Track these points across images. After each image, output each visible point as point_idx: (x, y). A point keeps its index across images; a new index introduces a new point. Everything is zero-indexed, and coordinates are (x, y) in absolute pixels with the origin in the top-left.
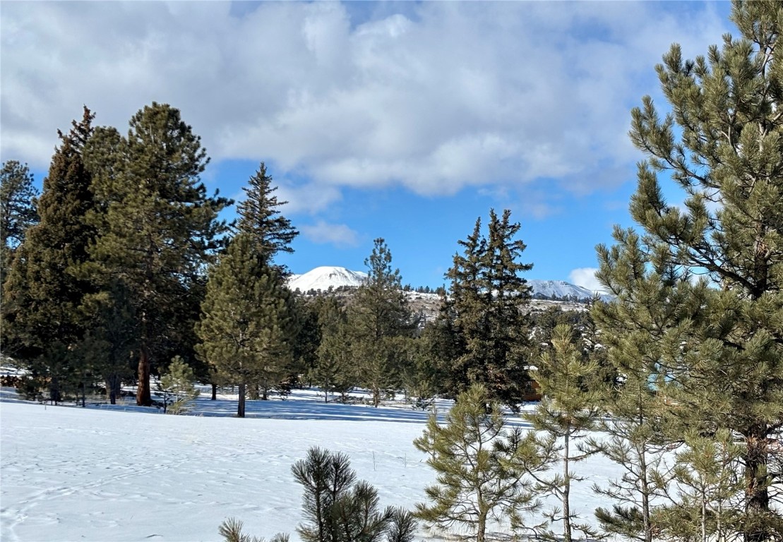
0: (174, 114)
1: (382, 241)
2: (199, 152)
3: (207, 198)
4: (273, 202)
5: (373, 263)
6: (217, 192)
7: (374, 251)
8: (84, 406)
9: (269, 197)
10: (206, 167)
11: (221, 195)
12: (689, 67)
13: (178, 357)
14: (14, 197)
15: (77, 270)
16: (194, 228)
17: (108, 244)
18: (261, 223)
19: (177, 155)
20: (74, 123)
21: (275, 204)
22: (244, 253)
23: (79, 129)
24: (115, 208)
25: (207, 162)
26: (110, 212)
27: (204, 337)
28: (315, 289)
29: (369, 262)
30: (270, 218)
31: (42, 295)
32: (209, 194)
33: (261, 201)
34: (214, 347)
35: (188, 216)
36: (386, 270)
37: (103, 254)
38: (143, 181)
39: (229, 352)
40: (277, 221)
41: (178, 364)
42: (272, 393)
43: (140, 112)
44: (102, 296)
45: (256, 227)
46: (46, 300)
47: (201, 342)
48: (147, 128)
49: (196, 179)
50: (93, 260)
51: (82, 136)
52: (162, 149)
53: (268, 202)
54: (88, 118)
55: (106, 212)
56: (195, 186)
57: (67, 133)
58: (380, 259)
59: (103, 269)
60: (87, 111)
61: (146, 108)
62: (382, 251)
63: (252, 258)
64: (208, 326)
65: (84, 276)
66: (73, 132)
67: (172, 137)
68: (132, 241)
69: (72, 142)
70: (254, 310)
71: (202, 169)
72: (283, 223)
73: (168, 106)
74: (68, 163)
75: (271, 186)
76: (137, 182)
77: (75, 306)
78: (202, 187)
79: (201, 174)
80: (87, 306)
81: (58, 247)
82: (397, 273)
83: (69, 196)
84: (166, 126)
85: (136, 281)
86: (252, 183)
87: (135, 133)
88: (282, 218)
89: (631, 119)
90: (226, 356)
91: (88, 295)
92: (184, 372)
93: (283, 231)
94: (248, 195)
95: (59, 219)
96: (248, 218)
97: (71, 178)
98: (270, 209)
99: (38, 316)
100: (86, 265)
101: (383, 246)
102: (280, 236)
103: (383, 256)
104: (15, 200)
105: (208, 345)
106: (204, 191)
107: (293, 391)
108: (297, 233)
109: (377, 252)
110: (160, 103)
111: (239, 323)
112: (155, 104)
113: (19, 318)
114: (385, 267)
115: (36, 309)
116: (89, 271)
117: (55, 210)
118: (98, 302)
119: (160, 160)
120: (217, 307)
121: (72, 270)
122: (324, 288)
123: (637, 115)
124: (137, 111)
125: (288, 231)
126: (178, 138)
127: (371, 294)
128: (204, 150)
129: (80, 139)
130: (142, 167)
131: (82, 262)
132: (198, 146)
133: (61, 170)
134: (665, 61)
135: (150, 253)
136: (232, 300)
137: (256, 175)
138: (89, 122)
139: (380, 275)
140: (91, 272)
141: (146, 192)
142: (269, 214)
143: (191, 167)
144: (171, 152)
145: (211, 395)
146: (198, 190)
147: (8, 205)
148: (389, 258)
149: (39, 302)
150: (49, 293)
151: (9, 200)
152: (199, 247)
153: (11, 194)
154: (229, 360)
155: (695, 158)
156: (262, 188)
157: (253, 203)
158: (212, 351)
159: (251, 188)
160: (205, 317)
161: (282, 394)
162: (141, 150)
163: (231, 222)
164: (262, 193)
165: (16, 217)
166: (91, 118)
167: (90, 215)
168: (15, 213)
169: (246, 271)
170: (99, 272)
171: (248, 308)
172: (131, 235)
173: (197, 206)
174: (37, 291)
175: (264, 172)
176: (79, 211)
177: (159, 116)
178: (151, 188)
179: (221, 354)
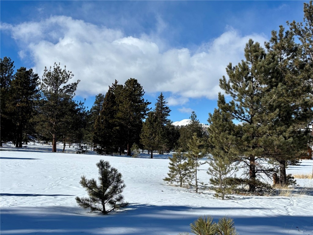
0: (136, 81)
1: (194, 112)
2: (142, 90)
3: (144, 102)
4: (164, 103)
5: (192, 118)
6: (147, 100)
7: (192, 115)
8: (112, 156)
9: (163, 101)
10: (144, 94)
11: (148, 101)
12: (234, 68)
13: (135, 143)
14: (101, 103)
15: (111, 121)
16: (141, 110)
17: (119, 114)
18: (161, 108)
19: (136, 91)
20: (113, 84)
21: (165, 103)
22: (152, 116)
23: (114, 85)
24: (121, 105)
25: (144, 93)
26: (120, 106)
27: (142, 138)
28: (183, 125)
29: (191, 118)
30: (164, 107)
31: (103, 128)
32: (145, 101)
33: (161, 102)
34: (144, 140)
35: (139, 107)
36: (195, 120)
37: (118, 117)
38: (128, 98)
39: (148, 142)
40: (166, 107)
41: (134, 145)
42: (165, 153)
43: (127, 81)
44: (118, 128)
45: (160, 109)
46: (104, 129)
47: (141, 139)
48: (129, 85)
49: (141, 97)
50: (116, 119)
51: (115, 87)
52: (133, 90)
53: (163, 103)
54: (116, 82)
55: (119, 106)
56: (141, 99)
57: (111, 87)
58: (193, 117)
59: (118, 121)
60: (116, 81)
61: (129, 80)
62: (194, 115)
63: (154, 117)
64: (143, 135)
65: (113, 123)
66: (112, 86)
67: (135, 87)
68: (125, 113)
69: (112, 89)
70: (154, 131)
71: (143, 95)
72: (167, 108)
73: (134, 79)
74: (110, 94)
75: (164, 98)
76: (126, 99)
77: (111, 130)
78: (143, 99)
79: (143, 96)
80: (114, 130)
81: (107, 115)
82: (198, 121)
83: (110, 102)
84: (133, 84)
85: (126, 124)
86: (159, 98)
87: (126, 86)
88: (167, 107)
89: (219, 81)
90: (147, 143)
91: (114, 128)
92: (136, 147)
93: (167, 110)
94: (158, 101)
95: (107, 109)
96: (158, 107)
97: (110, 98)
98: (164, 104)
99: (103, 133)
100: (114, 120)
101: (194, 113)
102: (166, 112)
103: (194, 116)
104: (101, 104)
105: (143, 140)
106: (144, 100)
107: (170, 152)
108: (171, 111)
109: (193, 115)
110: (132, 78)
111: (151, 134)
112: (131, 78)
113: (98, 134)
114: (195, 119)
115: (102, 131)
116: (114, 121)
117: (107, 106)
118: (117, 129)
119: (132, 93)
120: (145, 130)
121: (110, 121)
122: (185, 125)
123: (221, 80)
124: (126, 81)
125: (168, 110)
126: (137, 87)
127: (191, 126)
128: (143, 90)
129: (114, 88)
130: (127, 95)
131: (113, 119)
132: (142, 89)
133: (108, 96)
134: (228, 67)
135: (130, 116)
136: (148, 128)
137: (160, 96)
138: (116, 84)
139: (193, 121)
140: (115, 121)
141: (128, 101)
142: (164, 106)
143: (140, 94)
144: (135, 91)
145: (148, 153)
146: (142, 100)
147: (99, 105)
148: (196, 117)
149: (103, 129)
150: (105, 127)
151: (100, 104)
152: (143, 115)
153: (100, 102)
154: (148, 144)
155: (234, 91)
156: (161, 99)
157: (159, 103)
158: (144, 141)
159: (159, 99)
160: (142, 133)
161: (167, 153)
162: (127, 90)
163: (150, 108)
164: (162, 100)
165: (101, 108)
166: (117, 82)
167: (115, 107)
168: (101, 107)
169: (152, 120)
170: (117, 121)
171: (153, 130)
172: (125, 112)
173: (141, 104)
174: (102, 126)
175: (162, 95)
176: (112, 106)
177: (132, 82)
178: (130, 100)
179: (146, 142)
